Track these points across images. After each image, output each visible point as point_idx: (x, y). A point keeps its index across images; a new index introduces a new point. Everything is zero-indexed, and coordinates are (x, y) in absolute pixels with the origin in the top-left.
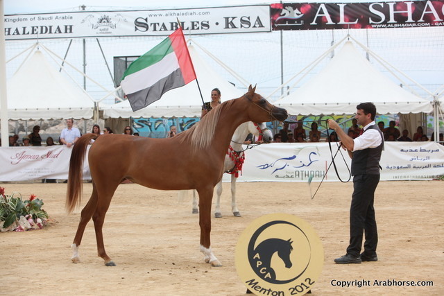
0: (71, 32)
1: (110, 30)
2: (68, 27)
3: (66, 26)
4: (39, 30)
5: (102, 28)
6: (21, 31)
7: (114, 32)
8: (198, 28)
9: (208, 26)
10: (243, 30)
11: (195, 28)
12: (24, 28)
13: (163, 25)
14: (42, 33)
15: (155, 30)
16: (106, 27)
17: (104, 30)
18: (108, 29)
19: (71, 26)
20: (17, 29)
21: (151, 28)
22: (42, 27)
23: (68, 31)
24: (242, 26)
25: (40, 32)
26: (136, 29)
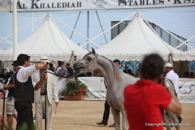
0: (80, 6)
1: (104, 5)
2: (79, 3)
3: (78, 3)
4: (61, 5)
5: (99, 4)
6: (51, 6)
7: (106, 6)
8: (157, 4)
9: (163, 2)
10: (185, 4)
11: (155, 3)
12: (53, 4)
13: (136, 2)
14: (63, 7)
15: (130, 5)
16: (101, 3)
17: (100, 5)
18: (102, 5)
19: (81, 3)
20: (48, 5)
21: (128, 4)
22: (63, 3)
23: (79, 6)
24: (185, 2)
25: (62, 6)
26: (119, 4)
